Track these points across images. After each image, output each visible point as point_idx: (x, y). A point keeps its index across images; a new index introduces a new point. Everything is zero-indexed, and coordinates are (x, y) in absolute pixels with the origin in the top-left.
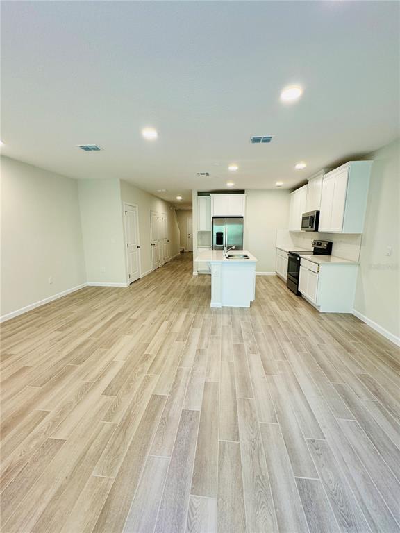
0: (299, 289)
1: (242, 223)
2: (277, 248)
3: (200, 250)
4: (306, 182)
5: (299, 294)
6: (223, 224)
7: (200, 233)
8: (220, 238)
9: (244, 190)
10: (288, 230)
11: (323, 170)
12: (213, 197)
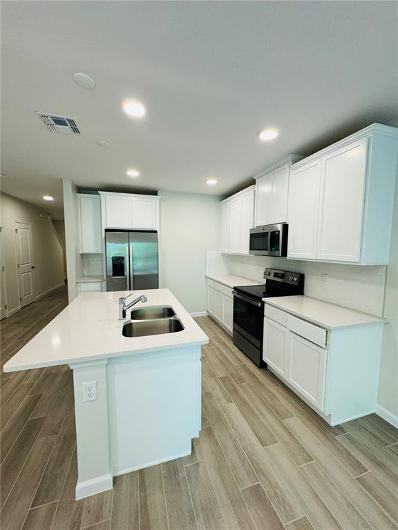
0: (265, 358)
1: (156, 240)
2: (207, 277)
3: (84, 287)
4: (252, 182)
5: (263, 366)
6: (124, 243)
7: (84, 257)
8: (118, 266)
9: (157, 191)
10: (221, 252)
11: (291, 157)
12: (105, 198)
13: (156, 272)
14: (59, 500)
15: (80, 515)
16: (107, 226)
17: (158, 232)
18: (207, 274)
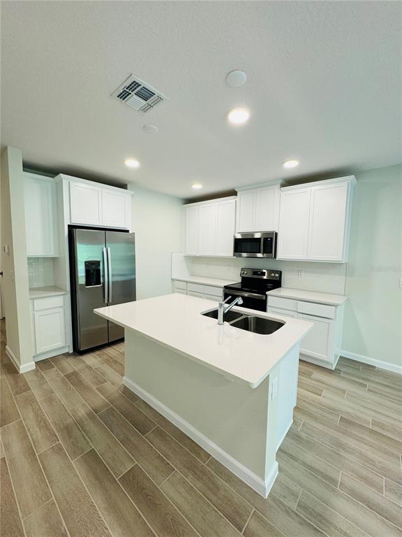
1: (133, 241)
2: (173, 280)
6: (97, 243)
9: (126, 185)
10: (183, 255)
11: (280, 181)
12: (69, 183)
13: (132, 277)
14: (254, 509)
15: (282, 504)
16: (72, 222)
17: (130, 232)
18: (173, 277)
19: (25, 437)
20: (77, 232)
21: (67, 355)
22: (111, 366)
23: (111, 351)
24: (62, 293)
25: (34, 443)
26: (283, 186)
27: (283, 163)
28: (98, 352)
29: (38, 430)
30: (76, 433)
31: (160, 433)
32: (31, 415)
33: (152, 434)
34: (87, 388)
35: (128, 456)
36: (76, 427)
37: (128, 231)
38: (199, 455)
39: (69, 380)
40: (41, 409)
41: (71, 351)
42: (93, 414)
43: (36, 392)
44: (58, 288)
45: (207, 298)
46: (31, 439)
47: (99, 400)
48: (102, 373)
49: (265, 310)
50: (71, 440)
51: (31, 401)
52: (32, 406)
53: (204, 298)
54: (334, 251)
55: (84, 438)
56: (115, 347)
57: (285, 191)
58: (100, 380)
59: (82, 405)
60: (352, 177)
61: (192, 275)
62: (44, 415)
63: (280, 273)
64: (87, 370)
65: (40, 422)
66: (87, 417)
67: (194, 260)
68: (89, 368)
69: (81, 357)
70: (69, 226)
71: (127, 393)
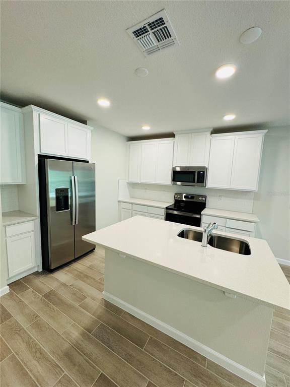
2: (119, 201)
9: (86, 121)
10: (126, 181)
11: (211, 129)
12: (39, 114)
16: (42, 152)
17: (90, 162)
18: (120, 199)
19: (25, 374)
20: (48, 162)
21: (37, 274)
22: (84, 281)
23: (78, 266)
24: (33, 218)
25: (37, 379)
26: (212, 133)
27: (224, 116)
28: (66, 269)
29: (36, 363)
30: (79, 359)
31: (156, 344)
32: (23, 346)
33: (149, 346)
34: (70, 307)
35: (138, 374)
36: (76, 353)
37: (88, 162)
38: (196, 359)
39: (50, 300)
40: (31, 338)
41: (41, 270)
42: (87, 334)
43: (20, 319)
44: (29, 214)
45: (151, 217)
46: (32, 376)
47: (87, 318)
48: (78, 289)
49: (199, 225)
50: (77, 367)
51: (16, 330)
52: (19, 335)
53: (148, 216)
54: (250, 183)
55: (89, 363)
56: (81, 261)
57: (214, 137)
58: (80, 297)
59: (72, 325)
60: (266, 131)
61: (132, 197)
62: (37, 344)
63: (206, 197)
64: (63, 288)
65: (36, 352)
66: (82, 339)
67: (133, 185)
68: (64, 285)
69: (52, 275)
70: (39, 156)
71: (109, 307)
